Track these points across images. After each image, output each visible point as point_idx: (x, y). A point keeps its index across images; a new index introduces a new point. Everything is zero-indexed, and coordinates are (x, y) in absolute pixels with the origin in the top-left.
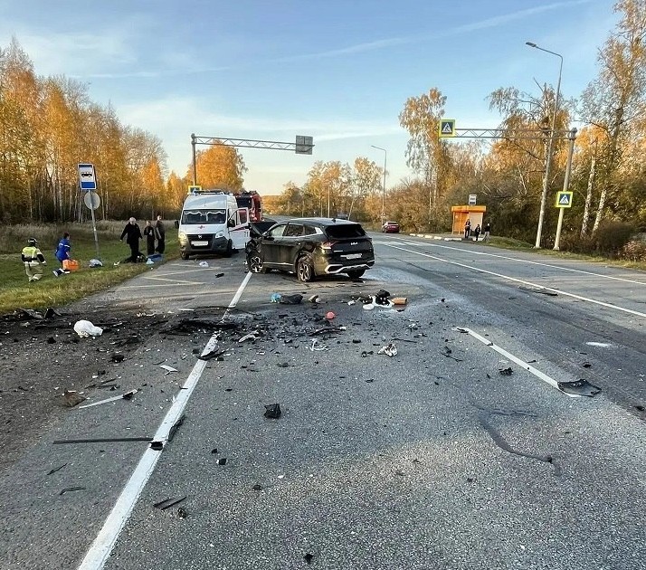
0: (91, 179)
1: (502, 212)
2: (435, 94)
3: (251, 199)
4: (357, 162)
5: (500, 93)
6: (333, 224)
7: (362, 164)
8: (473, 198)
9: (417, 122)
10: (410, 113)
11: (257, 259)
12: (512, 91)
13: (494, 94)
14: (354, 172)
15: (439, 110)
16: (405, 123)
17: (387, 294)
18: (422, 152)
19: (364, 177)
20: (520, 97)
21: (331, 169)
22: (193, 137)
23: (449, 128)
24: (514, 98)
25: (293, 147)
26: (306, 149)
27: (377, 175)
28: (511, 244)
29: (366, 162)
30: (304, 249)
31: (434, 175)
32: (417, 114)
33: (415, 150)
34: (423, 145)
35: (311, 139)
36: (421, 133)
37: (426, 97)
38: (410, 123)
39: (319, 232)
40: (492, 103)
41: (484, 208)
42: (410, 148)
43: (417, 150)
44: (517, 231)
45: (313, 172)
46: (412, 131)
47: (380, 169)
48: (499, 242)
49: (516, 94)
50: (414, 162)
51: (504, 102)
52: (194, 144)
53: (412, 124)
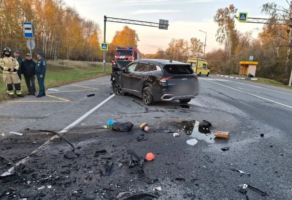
0: (30, 32)
1: (265, 66)
2: (232, 7)
3: (132, 51)
4: (192, 39)
5: (267, 5)
6: (170, 63)
7: (194, 41)
8: (251, 58)
9: (222, 20)
10: (219, 16)
11: (119, 86)
12: (273, 4)
13: (264, 6)
14: (190, 44)
15: (234, 15)
16: (217, 21)
17: (209, 125)
18: (224, 35)
19: (194, 47)
20: (277, 8)
21: (179, 42)
22: (105, 17)
23: (244, 17)
24: (274, 8)
25: (158, 25)
26: (165, 26)
27: (200, 46)
28: (272, 82)
29: (195, 40)
30: (147, 81)
31: (230, 46)
32: (222, 16)
33: (221, 34)
34: (224, 31)
35: (167, 21)
36: (224, 26)
37: (228, 9)
38: (219, 21)
39: (159, 69)
40: (263, 10)
41: (257, 63)
42: (218, 32)
43: (222, 34)
44: (273, 76)
45: (170, 44)
46: (219, 25)
47: (202, 43)
48: (265, 81)
49: (275, 6)
50: (220, 40)
51: (269, 10)
52: (105, 21)
53: (220, 21)
